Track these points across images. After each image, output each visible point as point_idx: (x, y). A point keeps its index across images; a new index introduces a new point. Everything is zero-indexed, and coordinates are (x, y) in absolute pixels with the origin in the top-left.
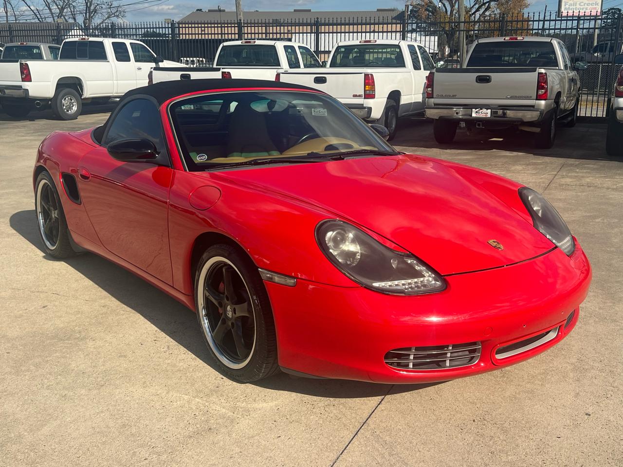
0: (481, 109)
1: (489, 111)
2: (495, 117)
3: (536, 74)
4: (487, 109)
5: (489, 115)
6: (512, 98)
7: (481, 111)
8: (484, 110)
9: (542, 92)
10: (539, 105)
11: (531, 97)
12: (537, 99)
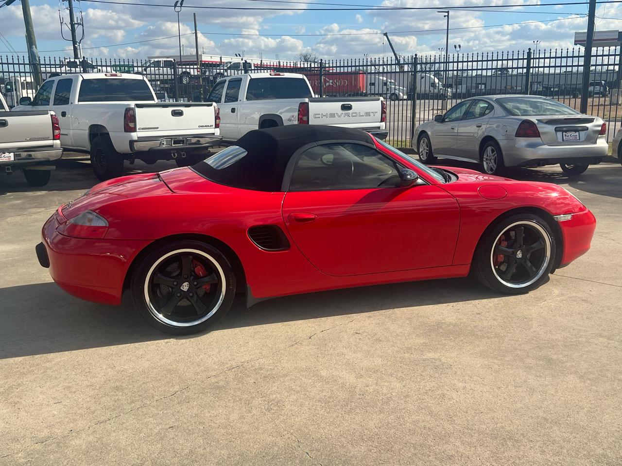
0: (4, 153)
1: (12, 155)
2: (18, 159)
3: (49, 116)
4: (10, 153)
5: (12, 159)
6: (31, 140)
7: (4, 155)
8: (7, 154)
9: (57, 132)
10: (56, 144)
11: (49, 137)
12: (53, 140)
